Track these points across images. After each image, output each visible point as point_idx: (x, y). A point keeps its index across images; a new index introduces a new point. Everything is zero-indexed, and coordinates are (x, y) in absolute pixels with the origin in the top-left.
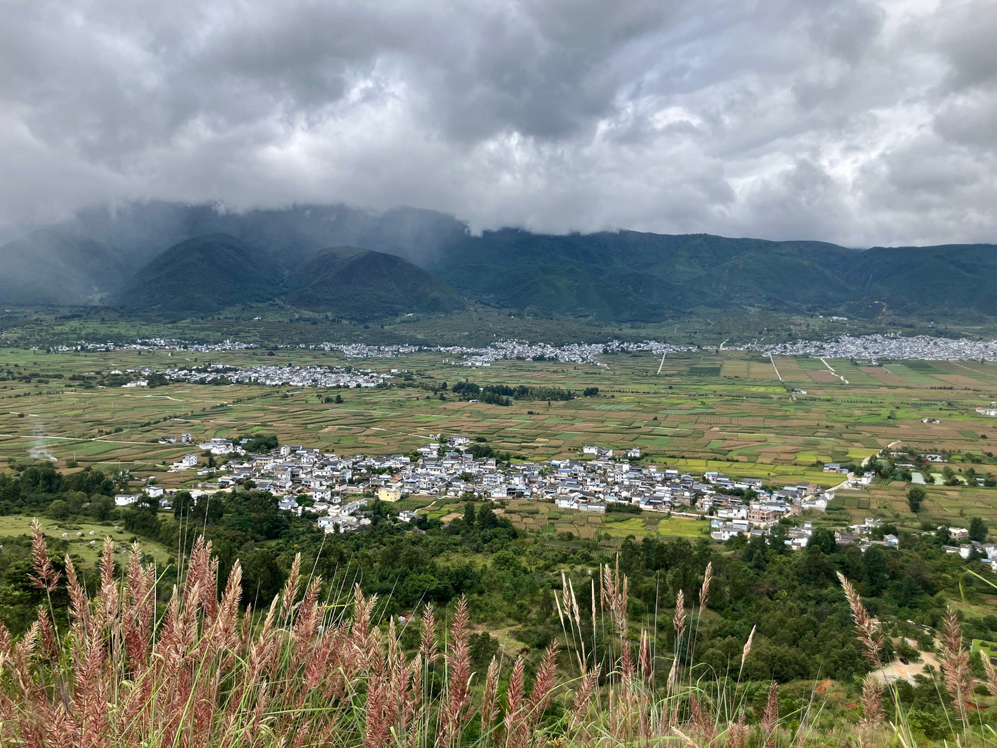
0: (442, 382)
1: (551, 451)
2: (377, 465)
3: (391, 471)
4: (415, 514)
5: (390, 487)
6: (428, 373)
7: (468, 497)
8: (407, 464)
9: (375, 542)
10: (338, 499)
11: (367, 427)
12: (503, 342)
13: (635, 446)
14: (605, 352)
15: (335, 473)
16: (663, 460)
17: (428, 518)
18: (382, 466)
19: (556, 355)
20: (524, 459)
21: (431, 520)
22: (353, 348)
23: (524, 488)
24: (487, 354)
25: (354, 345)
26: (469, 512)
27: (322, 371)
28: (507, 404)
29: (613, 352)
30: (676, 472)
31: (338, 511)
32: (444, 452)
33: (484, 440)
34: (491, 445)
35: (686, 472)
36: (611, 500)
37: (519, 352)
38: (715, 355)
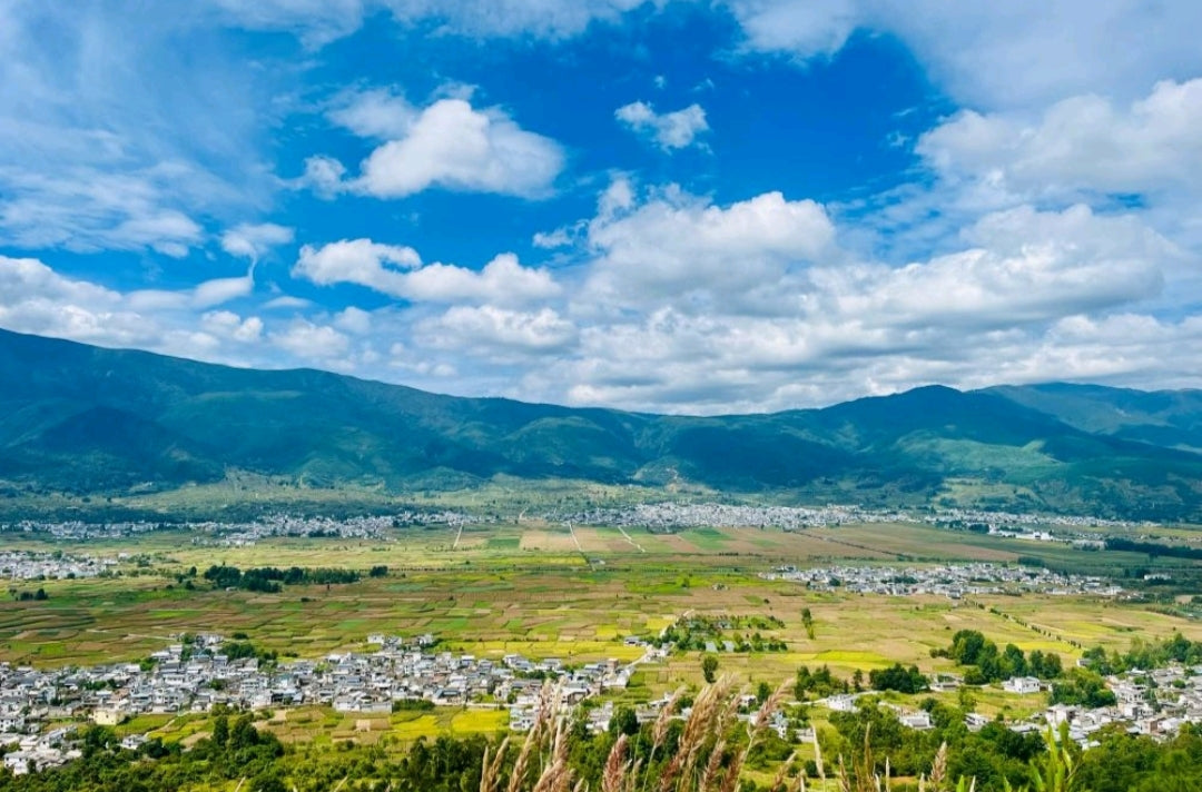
0: (190, 567)
1: (329, 644)
2: (93, 678)
3: (113, 684)
4: (145, 738)
5: (112, 706)
6: (169, 557)
7: (222, 711)
8: (135, 674)
9: (86, 781)
10: (35, 726)
11: (81, 630)
12: (272, 516)
13: (427, 631)
14: (396, 524)
15: (32, 693)
16: (459, 645)
17: (164, 742)
18: (101, 679)
19: (338, 530)
20: (295, 656)
21: (167, 744)
22: (65, 527)
23: (294, 691)
24: (251, 530)
25: (66, 523)
26: (222, 732)
27: (18, 558)
28: (276, 589)
29: (405, 525)
30: (472, 657)
31: (35, 743)
32: (189, 655)
33: (244, 637)
34: (252, 642)
35: (483, 657)
36: (399, 696)
37: (292, 526)
38: (514, 526)
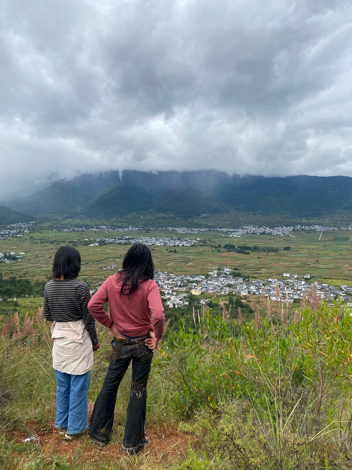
0: (219, 244)
1: (268, 275)
2: (191, 279)
3: (197, 282)
4: (207, 300)
5: (197, 289)
6: (212, 240)
7: (231, 294)
8: (203, 279)
9: (190, 312)
10: (175, 293)
11: (187, 263)
12: (246, 226)
13: (308, 273)
14: (294, 230)
15: (173, 282)
16: (321, 280)
17: (213, 303)
18: (193, 280)
19: (271, 232)
20: (256, 278)
21: (214, 304)
22: (181, 229)
23: (256, 291)
24: (239, 231)
25: (181, 228)
26: (231, 301)
27: (168, 239)
28: (248, 253)
29: (298, 230)
30: (327, 285)
31: (175, 298)
32: (220, 274)
33: (237, 270)
34: (241, 272)
35: (332, 286)
36: (296, 297)
37: (253, 231)
38: (346, 232)
